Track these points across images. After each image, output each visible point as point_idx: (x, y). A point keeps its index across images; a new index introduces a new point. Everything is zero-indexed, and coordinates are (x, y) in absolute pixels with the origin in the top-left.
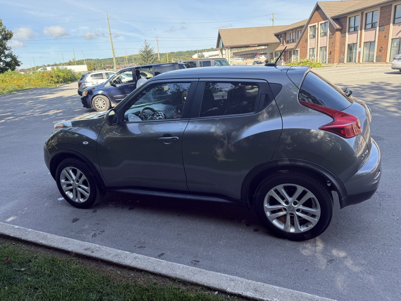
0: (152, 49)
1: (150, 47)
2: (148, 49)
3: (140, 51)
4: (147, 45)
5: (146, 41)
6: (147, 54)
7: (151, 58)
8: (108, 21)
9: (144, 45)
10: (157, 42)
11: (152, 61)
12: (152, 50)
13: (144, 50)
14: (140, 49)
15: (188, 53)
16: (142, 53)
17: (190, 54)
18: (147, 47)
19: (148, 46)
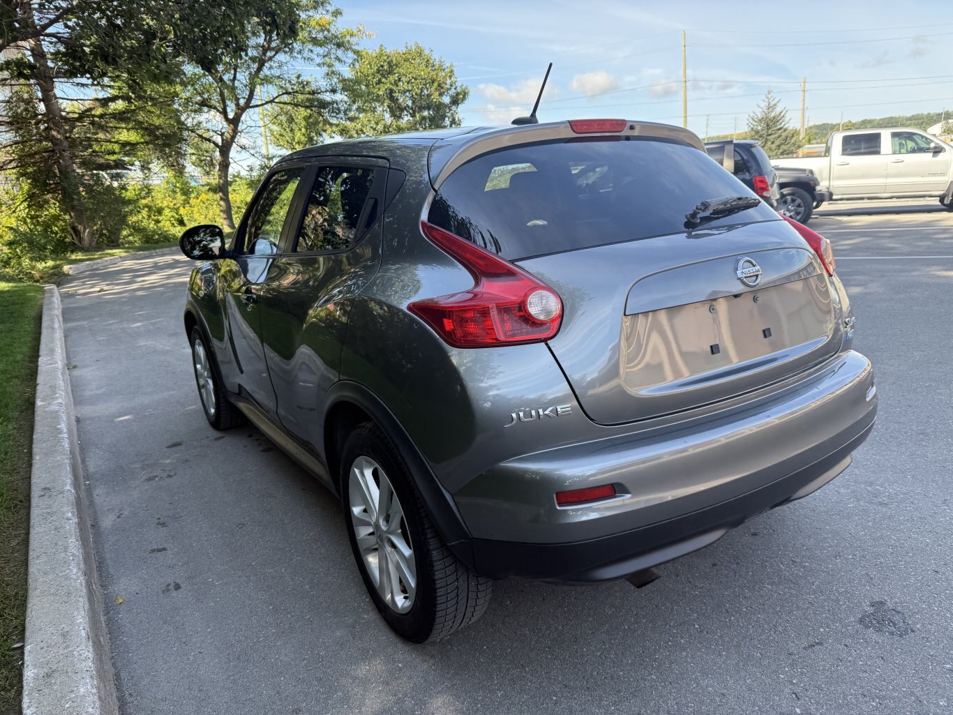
0: (784, 111)
1: (778, 110)
2: (772, 115)
3: (751, 120)
4: (773, 103)
5: (769, 93)
6: (768, 125)
7: (777, 135)
8: (685, 50)
9: (764, 105)
10: (802, 93)
11: (777, 142)
12: (782, 114)
13: (760, 117)
14: (752, 115)
15: (916, 122)
16: (755, 123)
17: (922, 123)
18: (771, 107)
19: (775, 105)
